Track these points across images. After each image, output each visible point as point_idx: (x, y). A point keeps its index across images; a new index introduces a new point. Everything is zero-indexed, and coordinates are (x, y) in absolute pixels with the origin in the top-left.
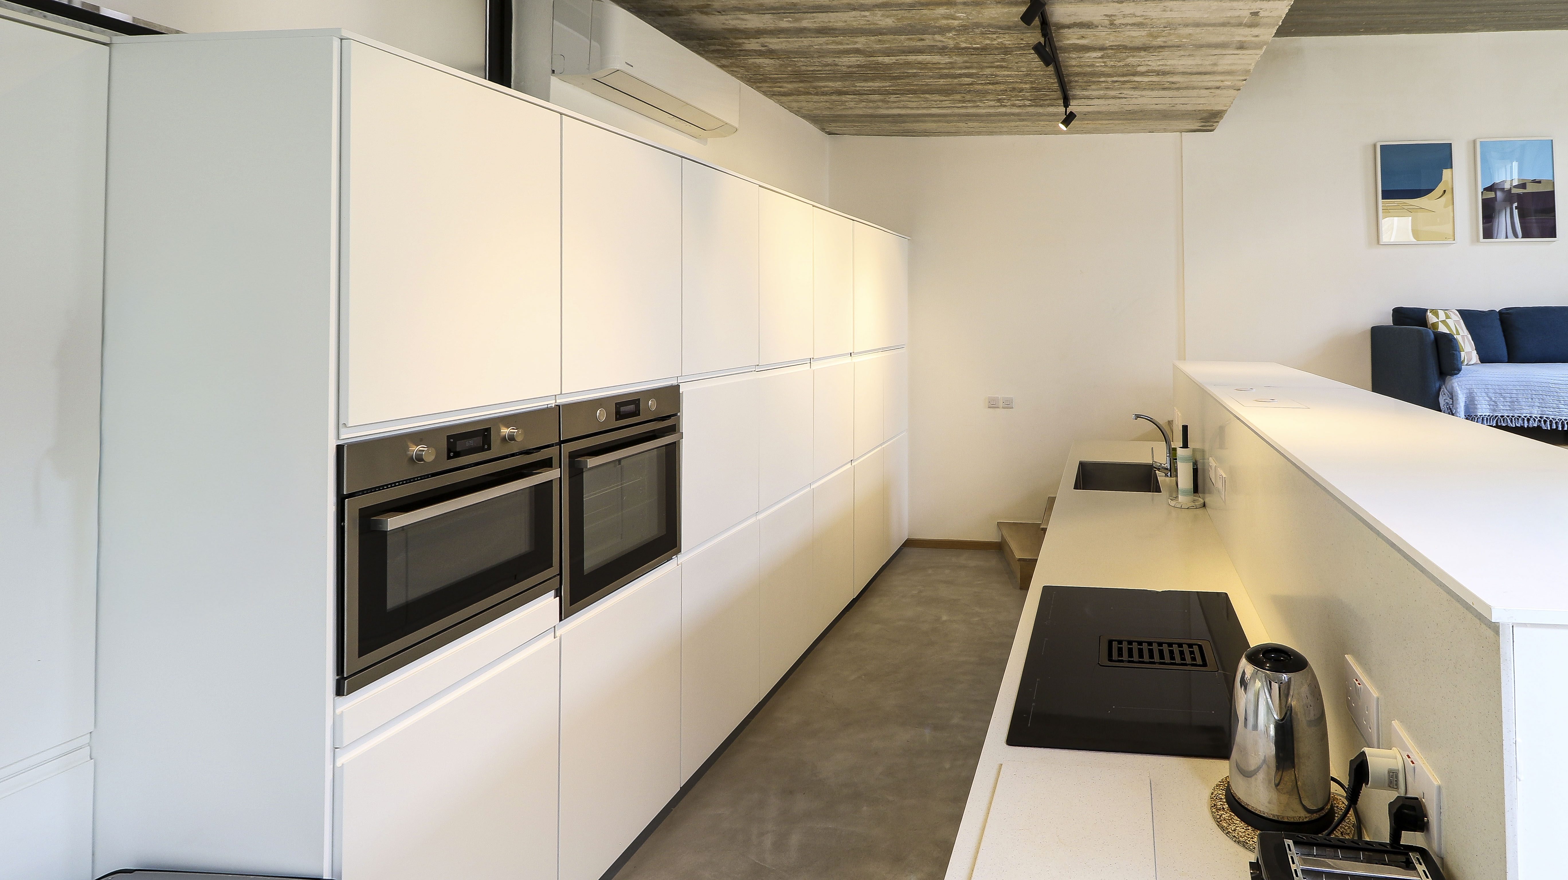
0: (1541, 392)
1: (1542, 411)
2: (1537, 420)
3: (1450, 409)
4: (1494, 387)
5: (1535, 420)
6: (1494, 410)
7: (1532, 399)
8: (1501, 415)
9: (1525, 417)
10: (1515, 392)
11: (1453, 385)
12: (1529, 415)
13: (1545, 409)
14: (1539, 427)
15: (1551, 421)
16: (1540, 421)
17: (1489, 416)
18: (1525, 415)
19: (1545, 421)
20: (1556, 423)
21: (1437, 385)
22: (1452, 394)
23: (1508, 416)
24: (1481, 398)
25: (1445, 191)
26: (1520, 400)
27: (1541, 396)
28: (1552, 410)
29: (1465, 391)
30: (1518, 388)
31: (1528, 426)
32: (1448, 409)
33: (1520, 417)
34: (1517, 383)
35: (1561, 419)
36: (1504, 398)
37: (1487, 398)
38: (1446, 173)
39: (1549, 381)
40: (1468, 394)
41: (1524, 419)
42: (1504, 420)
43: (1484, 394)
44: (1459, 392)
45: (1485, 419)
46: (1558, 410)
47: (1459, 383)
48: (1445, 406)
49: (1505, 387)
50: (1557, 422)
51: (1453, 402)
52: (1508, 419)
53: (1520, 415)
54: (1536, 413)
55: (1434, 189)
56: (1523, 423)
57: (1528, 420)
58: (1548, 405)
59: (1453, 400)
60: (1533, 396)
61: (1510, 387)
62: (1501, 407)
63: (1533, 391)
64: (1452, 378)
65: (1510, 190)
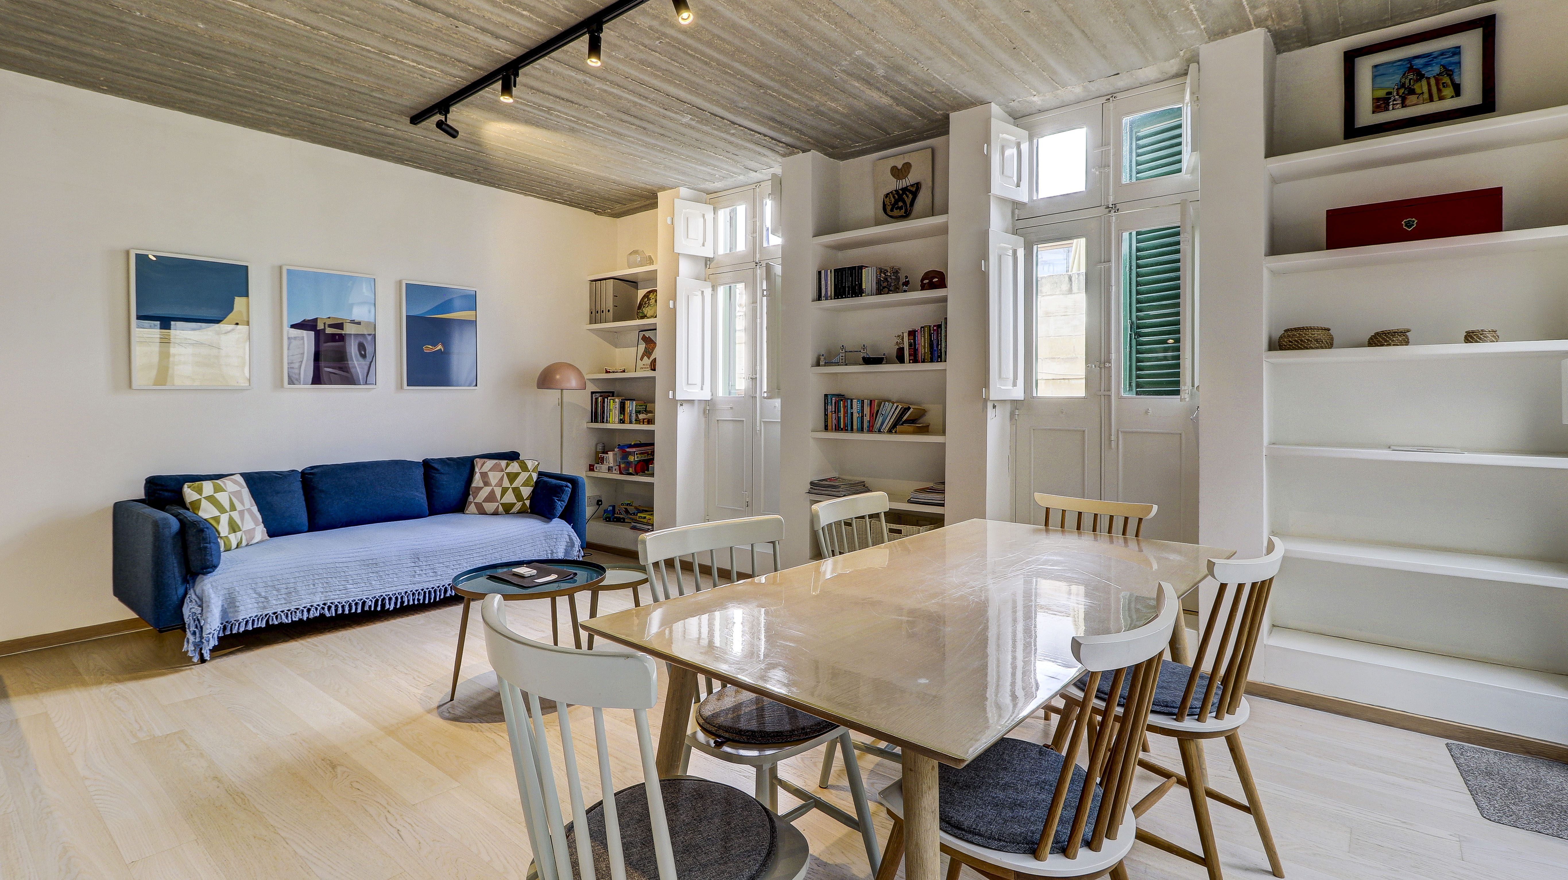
0: (325, 575)
1: (326, 597)
2: (319, 608)
3: (198, 620)
4: (265, 579)
5: (316, 609)
6: (264, 608)
7: (314, 585)
8: (273, 612)
9: (305, 607)
10: (293, 580)
11: (205, 588)
12: (310, 605)
13: (330, 594)
14: (322, 615)
15: (336, 606)
16: (323, 608)
17: (257, 616)
18: (304, 605)
19: (329, 608)
20: (343, 607)
21: (181, 591)
22: (201, 599)
23: (282, 612)
24: (245, 597)
25: (237, 322)
26: (299, 589)
27: (325, 580)
28: (338, 592)
29: (222, 592)
30: (297, 574)
31: (308, 618)
32: (195, 621)
33: (297, 609)
34: (296, 569)
35: (348, 601)
36: (278, 590)
37: (255, 595)
38: (239, 302)
39: (336, 560)
40: (227, 595)
41: (303, 611)
42: (277, 617)
43: (251, 591)
44: (213, 595)
45: (251, 621)
46: (346, 591)
47: (214, 584)
48: (191, 618)
49: (279, 577)
50: (344, 605)
51: (202, 610)
52: (282, 614)
53: (298, 607)
54: (318, 600)
55: (224, 319)
56: (302, 615)
57: (309, 610)
58: (334, 587)
59: (202, 607)
60: (316, 581)
61: (287, 576)
62: (274, 602)
63: (316, 576)
64: (205, 577)
65: (324, 330)
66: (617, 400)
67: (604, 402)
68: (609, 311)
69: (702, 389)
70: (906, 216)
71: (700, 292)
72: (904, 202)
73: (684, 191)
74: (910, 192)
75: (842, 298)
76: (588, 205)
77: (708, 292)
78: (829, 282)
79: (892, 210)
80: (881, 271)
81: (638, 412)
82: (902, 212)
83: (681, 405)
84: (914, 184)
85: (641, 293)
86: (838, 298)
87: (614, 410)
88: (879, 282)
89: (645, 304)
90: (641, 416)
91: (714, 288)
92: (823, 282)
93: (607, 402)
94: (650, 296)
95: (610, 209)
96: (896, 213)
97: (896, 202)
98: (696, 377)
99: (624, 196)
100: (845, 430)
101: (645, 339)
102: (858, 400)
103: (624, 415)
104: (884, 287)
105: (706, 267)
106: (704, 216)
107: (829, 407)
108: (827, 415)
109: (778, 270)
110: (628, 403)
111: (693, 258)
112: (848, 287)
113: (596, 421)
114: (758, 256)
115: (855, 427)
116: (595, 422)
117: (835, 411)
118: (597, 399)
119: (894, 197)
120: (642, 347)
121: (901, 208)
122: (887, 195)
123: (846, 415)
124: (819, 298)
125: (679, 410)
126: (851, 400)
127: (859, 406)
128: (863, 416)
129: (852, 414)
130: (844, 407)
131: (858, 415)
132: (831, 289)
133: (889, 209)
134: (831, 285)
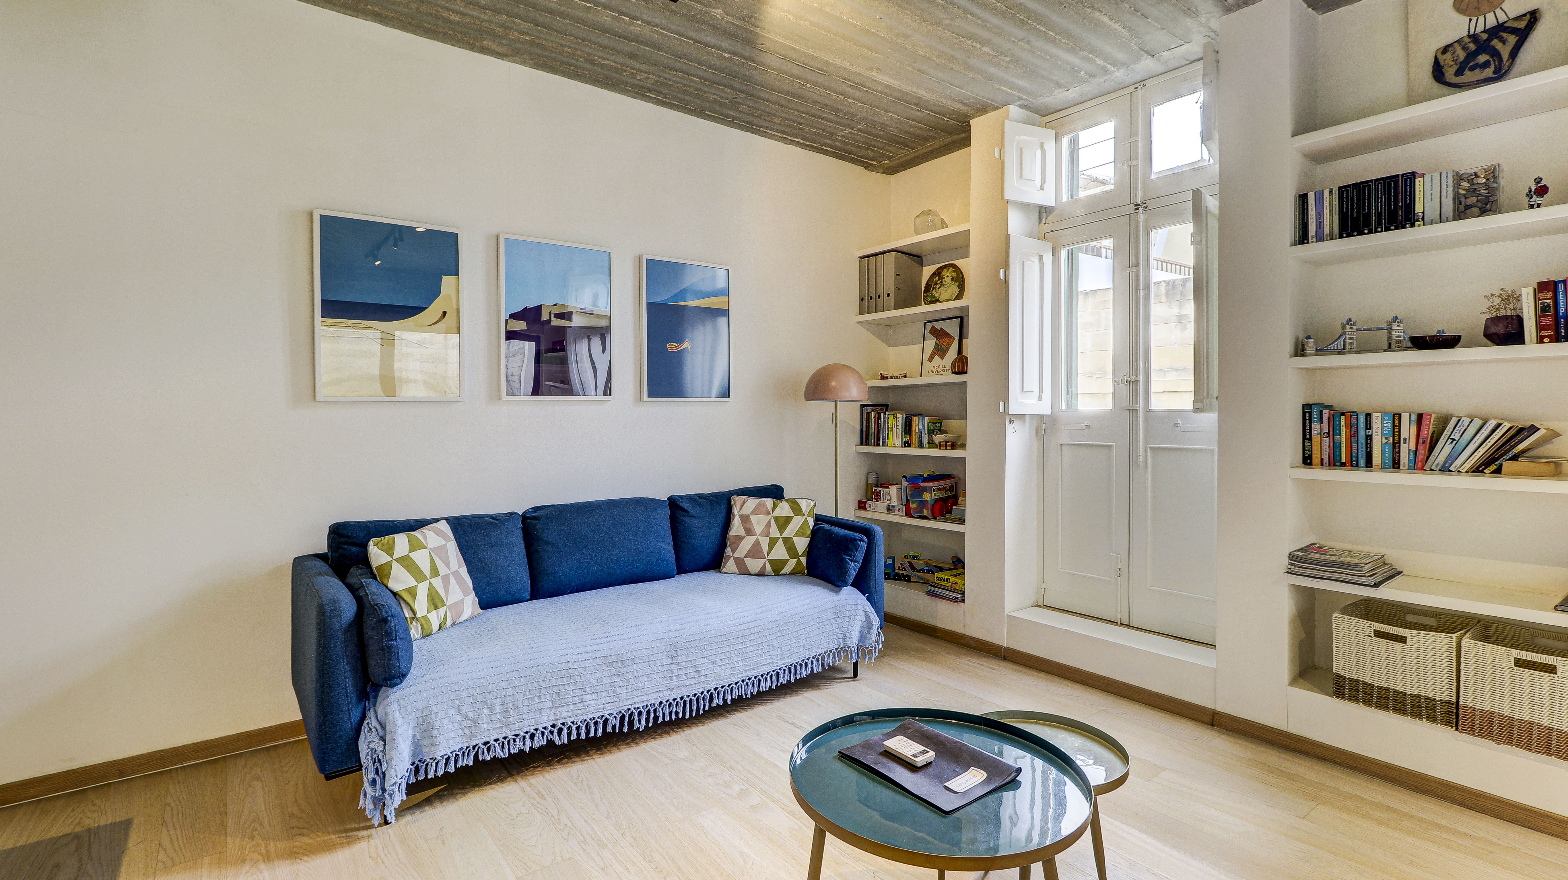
0: (554, 682)
1: (555, 714)
2: (546, 732)
3: (379, 761)
4: (472, 692)
5: (543, 733)
6: (472, 735)
7: (540, 697)
8: (483, 741)
9: (527, 733)
10: (510, 691)
11: (389, 710)
12: (534, 728)
13: (560, 709)
14: (550, 742)
15: (569, 728)
16: (552, 732)
17: (461, 748)
18: (525, 730)
19: (560, 731)
20: (578, 728)
21: (356, 714)
22: (383, 727)
23: (496, 740)
24: (445, 721)
25: (445, 313)
26: (519, 704)
27: (554, 689)
28: (572, 707)
29: (413, 716)
30: (516, 682)
31: (531, 748)
32: (375, 762)
33: (517, 735)
34: (515, 674)
35: (586, 720)
36: (491, 708)
37: (458, 717)
38: (446, 284)
39: (568, 658)
40: (421, 720)
41: (524, 738)
42: (489, 750)
43: (452, 711)
44: (400, 722)
45: (453, 759)
46: (582, 705)
47: (402, 702)
48: (369, 757)
49: (492, 687)
50: (579, 726)
51: (385, 745)
52: (497, 745)
53: (517, 732)
54: (545, 720)
55: (426, 308)
56: (524, 744)
57: (532, 736)
58: (566, 700)
59: (385, 741)
60: (543, 691)
61: (502, 685)
62: (485, 726)
63: (542, 683)
64: (391, 690)
65: (549, 321)
66: (899, 415)
67: (879, 418)
68: (888, 295)
69: (1040, 398)
70: (1500, 75)
71: (1037, 257)
72: (1495, 54)
73: (1014, 110)
74: (1513, 31)
75: (1361, 233)
76: (863, 153)
77: (1048, 258)
78: (1327, 211)
79: (1459, 73)
80: (1459, 178)
81: (931, 432)
82: (1488, 71)
83: (1011, 422)
84: (1525, 15)
85: (927, 271)
86: (1349, 235)
87: (894, 429)
88: (1457, 199)
89: (936, 284)
90: (938, 438)
91: (1055, 251)
92: (1312, 213)
93: (885, 418)
94: (943, 273)
95: (889, 158)
96: (1469, 76)
97: (1472, 55)
98: (1032, 382)
99: (918, 132)
100: (1352, 464)
101: (934, 331)
102: (1384, 414)
103: (910, 435)
104: (1468, 207)
105: (1040, 221)
106: (1042, 146)
107: (1316, 427)
108: (1310, 439)
109: (1212, 203)
110: (916, 420)
111: (1025, 207)
112: (1378, 214)
113: (868, 444)
114: (1140, 194)
115: (1376, 459)
116: (866, 445)
117: (1328, 433)
118: (868, 414)
119: (1464, 48)
120: (931, 343)
121: (1486, 65)
122: (1445, 50)
123: (1354, 440)
124: (1303, 237)
125: (1009, 429)
126: (1368, 416)
127: (1388, 426)
128: (1399, 442)
129: (1369, 439)
130: (1349, 426)
131: (1384, 441)
132: (1331, 219)
133: (1450, 74)
134: (1331, 215)
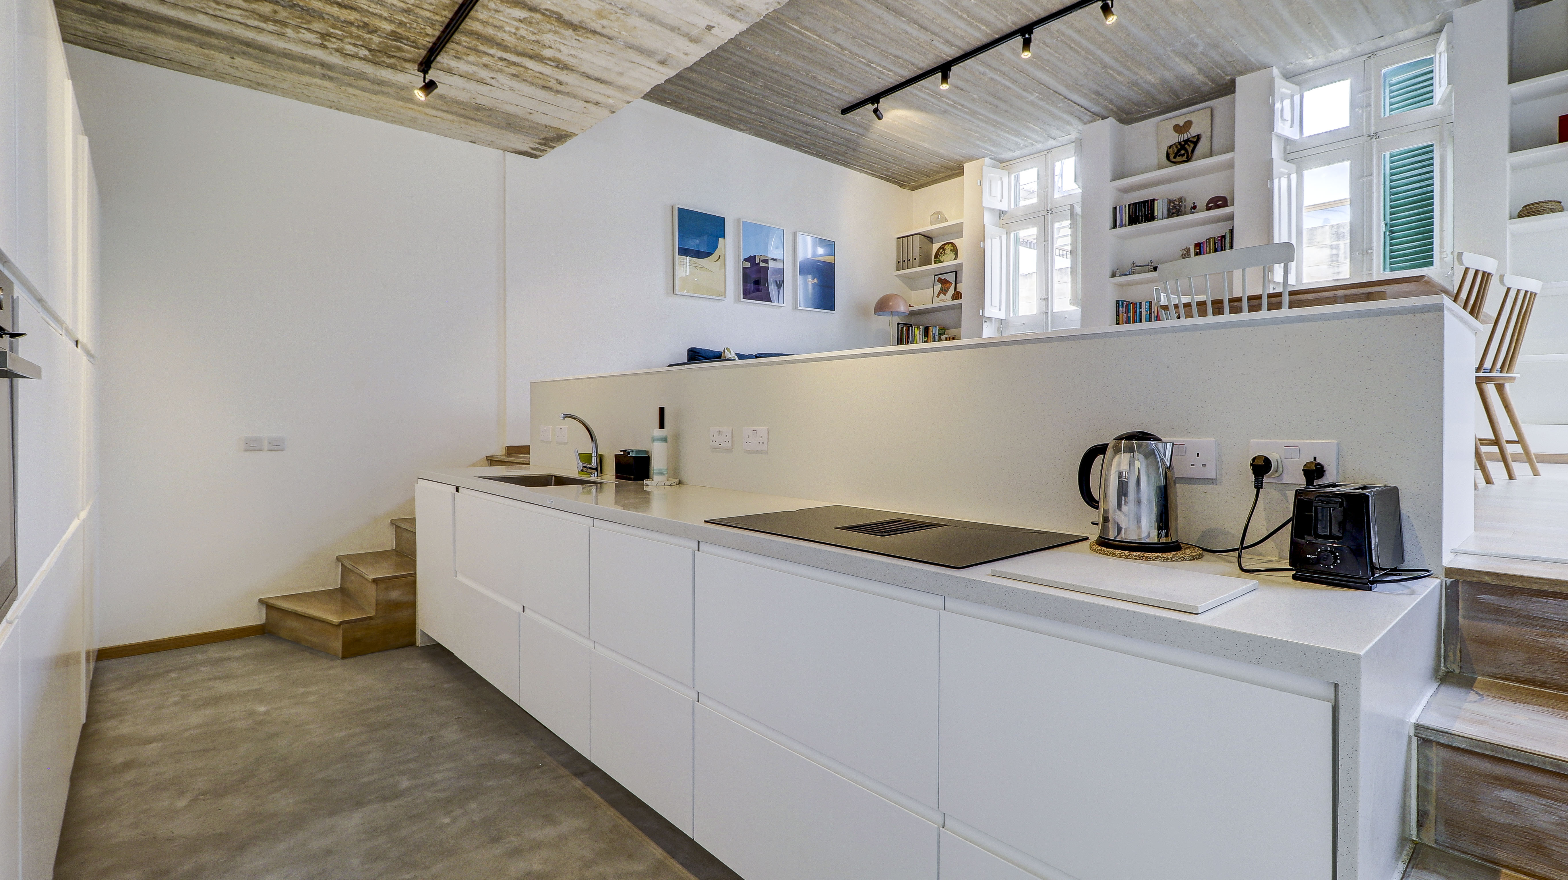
25: (720, 256)
55: (713, 254)
65: (759, 263)
66: (921, 327)
67: (909, 330)
68: (915, 259)
69: (1000, 310)
70: (1188, 160)
71: (999, 237)
72: (1186, 151)
73: (987, 160)
74: (1192, 142)
75: (1136, 224)
76: (901, 178)
77: (1004, 237)
78: (1124, 214)
79: (1175, 157)
80: (1170, 201)
81: (940, 334)
82: (1184, 158)
83: (985, 322)
84: (1195, 136)
85: (936, 247)
86: (1132, 225)
87: (918, 335)
88: (1169, 210)
89: (941, 253)
90: (943, 337)
91: (1008, 234)
92: (1118, 215)
93: (912, 329)
94: (945, 247)
95: (915, 181)
96: (1178, 159)
97: (1179, 151)
98: (996, 302)
99: (935, 169)
100: (1134, 321)
101: (940, 280)
102: (1146, 301)
103: (928, 337)
104: (1173, 213)
105: (1000, 218)
106: (1001, 179)
107: (1121, 309)
108: (1119, 316)
109: (1078, 210)
110: (931, 329)
111: (992, 210)
112: (1142, 216)
114: (1049, 205)
115: (1143, 318)
117: (1126, 312)
118: (902, 328)
119: (1177, 147)
120: (938, 287)
121: (1183, 155)
122: (1170, 147)
123: (1135, 314)
124: (1115, 226)
125: (985, 326)
126: (1141, 303)
127: (1148, 306)
128: (1151, 313)
129: (1141, 313)
130: (1134, 308)
131: (1146, 313)
132: (1125, 219)
133: (1172, 156)
134: (1125, 216)
